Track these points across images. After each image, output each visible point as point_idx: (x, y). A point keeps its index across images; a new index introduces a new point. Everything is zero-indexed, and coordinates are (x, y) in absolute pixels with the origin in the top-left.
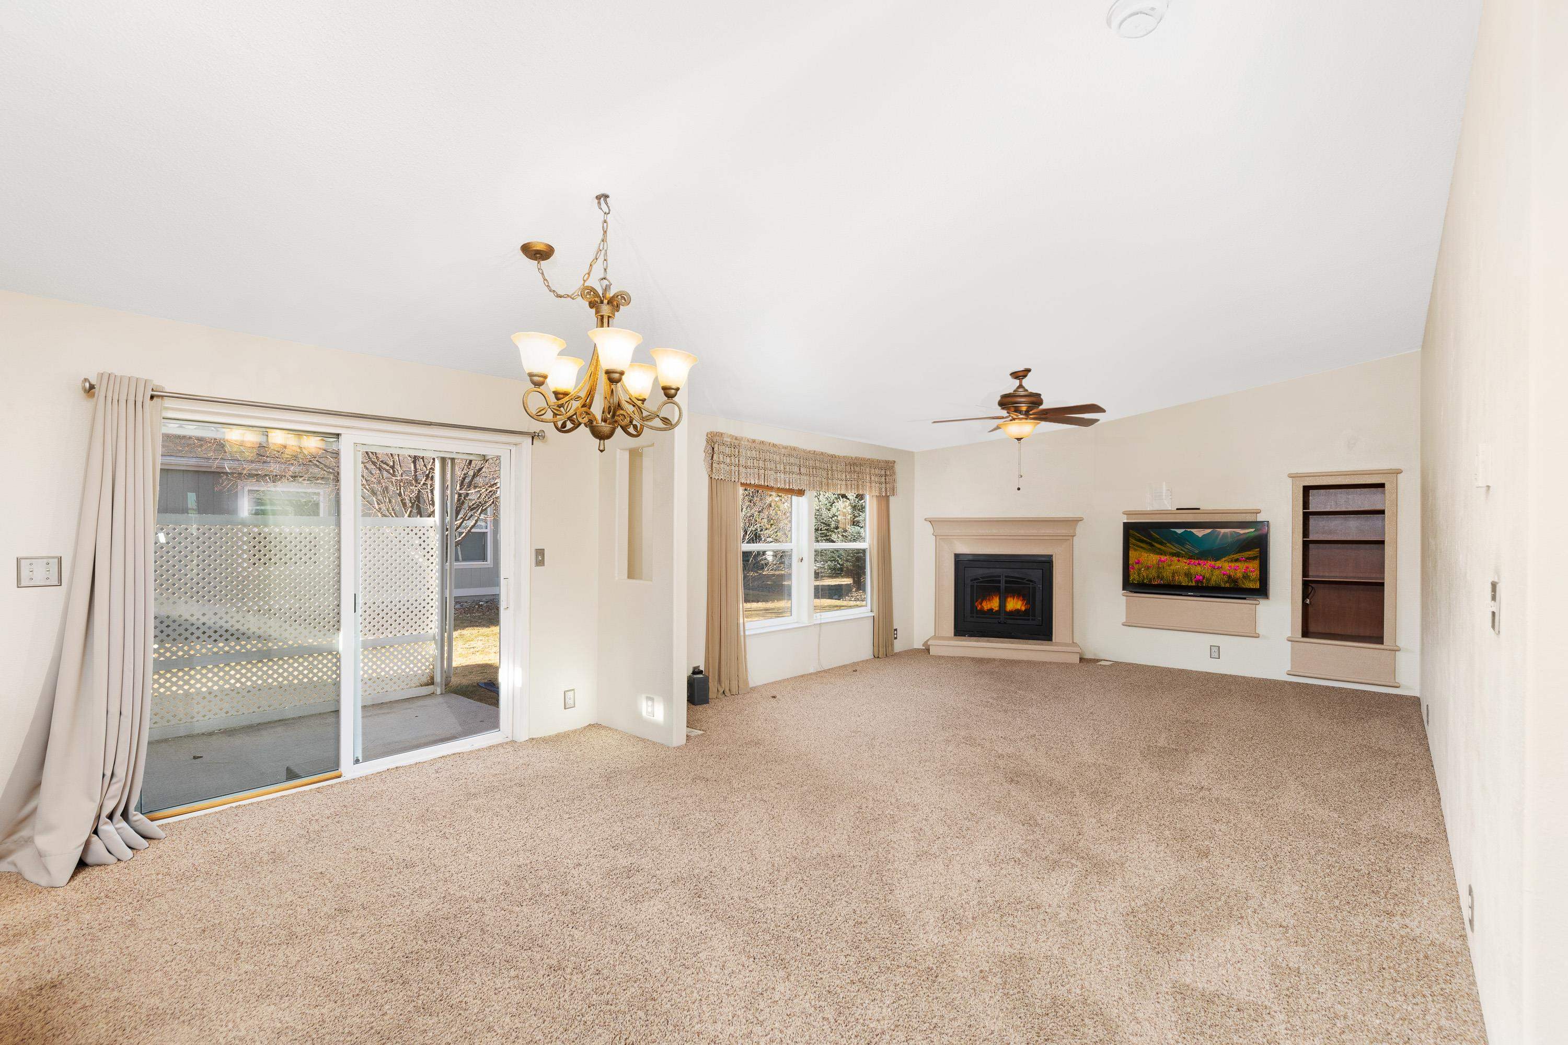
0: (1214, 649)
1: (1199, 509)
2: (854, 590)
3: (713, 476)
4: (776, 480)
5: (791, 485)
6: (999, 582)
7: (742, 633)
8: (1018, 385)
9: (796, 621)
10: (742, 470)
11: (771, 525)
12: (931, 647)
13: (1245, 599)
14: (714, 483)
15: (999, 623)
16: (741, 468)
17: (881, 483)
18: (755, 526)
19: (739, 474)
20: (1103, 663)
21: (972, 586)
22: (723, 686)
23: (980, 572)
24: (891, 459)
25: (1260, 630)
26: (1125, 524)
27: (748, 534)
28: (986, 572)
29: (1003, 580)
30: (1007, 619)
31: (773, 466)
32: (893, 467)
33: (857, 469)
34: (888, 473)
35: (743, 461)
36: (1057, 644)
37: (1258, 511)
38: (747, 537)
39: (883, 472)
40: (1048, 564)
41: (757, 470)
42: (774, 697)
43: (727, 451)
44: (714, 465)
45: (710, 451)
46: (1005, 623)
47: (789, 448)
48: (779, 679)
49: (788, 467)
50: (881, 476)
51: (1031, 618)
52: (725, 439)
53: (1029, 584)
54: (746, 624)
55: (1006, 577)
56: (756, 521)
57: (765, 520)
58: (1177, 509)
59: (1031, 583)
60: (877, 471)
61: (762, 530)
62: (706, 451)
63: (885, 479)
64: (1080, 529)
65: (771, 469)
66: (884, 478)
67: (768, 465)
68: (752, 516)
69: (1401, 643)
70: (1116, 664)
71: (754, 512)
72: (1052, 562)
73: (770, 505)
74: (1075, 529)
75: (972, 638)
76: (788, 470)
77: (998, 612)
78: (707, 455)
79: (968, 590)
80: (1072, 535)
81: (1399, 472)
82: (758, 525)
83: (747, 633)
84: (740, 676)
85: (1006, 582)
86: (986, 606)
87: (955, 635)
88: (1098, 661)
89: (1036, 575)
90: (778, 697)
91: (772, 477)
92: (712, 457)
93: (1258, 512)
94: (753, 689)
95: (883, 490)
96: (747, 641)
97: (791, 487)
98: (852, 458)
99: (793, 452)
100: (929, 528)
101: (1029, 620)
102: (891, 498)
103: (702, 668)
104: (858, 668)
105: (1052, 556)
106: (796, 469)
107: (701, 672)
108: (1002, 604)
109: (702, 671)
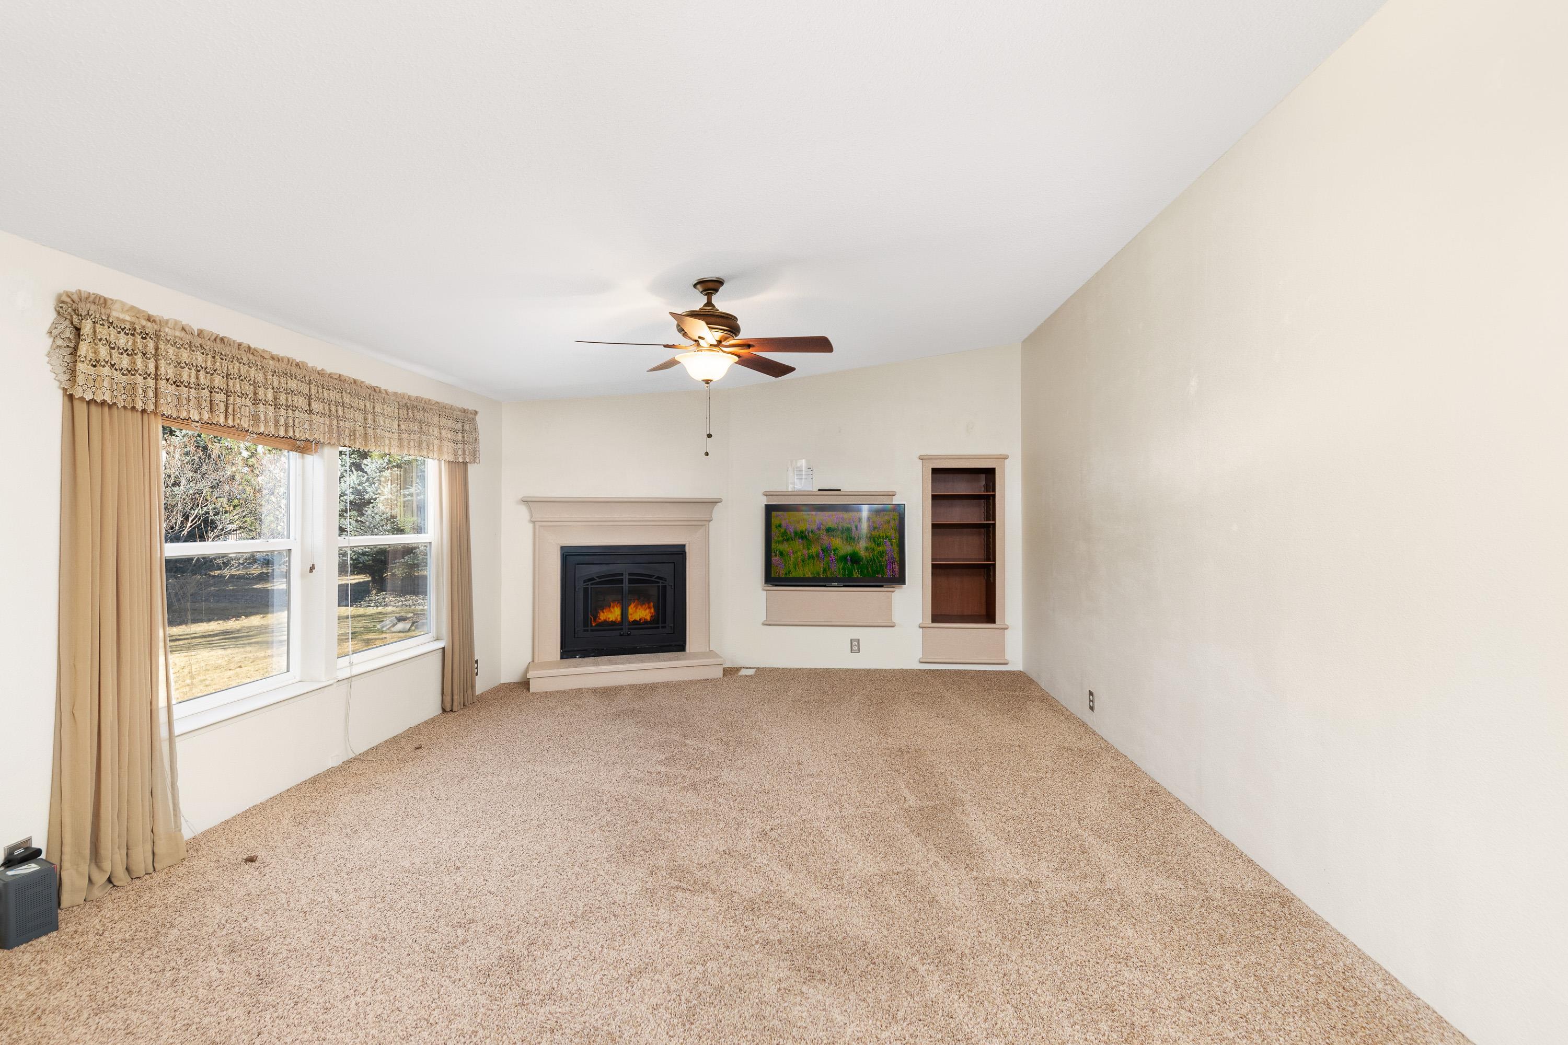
0: (855, 643)
1: (840, 490)
2: (374, 592)
3: (78, 393)
4: (255, 418)
5: (291, 430)
6: (621, 581)
7: (163, 732)
8: (706, 302)
9: (298, 679)
10: (167, 389)
11: (235, 506)
12: (531, 680)
13: (882, 586)
14: (81, 409)
15: (621, 635)
16: (162, 383)
17: (455, 442)
18: (205, 509)
19: (156, 396)
20: (743, 672)
21: (586, 590)
22: (107, 866)
23: (594, 570)
24: (471, 407)
25: (896, 619)
26: (766, 506)
27: (191, 519)
28: (604, 569)
29: (626, 578)
30: (632, 629)
31: (249, 390)
32: (474, 419)
33: (419, 416)
34: (467, 428)
35: (166, 370)
36: (696, 656)
37: (892, 493)
38: (189, 525)
39: (459, 426)
40: (681, 555)
41: (206, 393)
42: (251, 860)
43: (123, 341)
44: (81, 367)
45: (69, 333)
46: (629, 635)
47: (285, 361)
48: (262, 798)
49: (283, 397)
50: (456, 431)
51: (660, 625)
52: (114, 314)
53: (659, 582)
54: (177, 711)
55: (630, 574)
56: (207, 500)
57: (224, 500)
58: (819, 490)
59: (661, 581)
60: (450, 424)
61: (216, 514)
62: (55, 332)
63: (463, 437)
64: (717, 510)
65: (244, 395)
66: (460, 434)
67: (235, 385)
68: (200, 492)
69: (1008, 621)
70: (760, 671)
71: (205, 486)
72: (685, 553)
73: (233, 478)
74: (712, 513)
75: (586, 659)
76: (283, 401)
77: (621, 623)
78: (59, 342)
79: (581, 595)
80: (708, 519)
81: (1005, 458)
82: (211, 507)
83: (177, 730)
84: (160, 829)
85: (631, 581)
86: (605, 616)
87: (563, 656)
88: (738, 669)
89: (666, 571)
90: (261, 854)
91: (246, 411)
92: (76, 349)
93: (893, 495)
94: (195, 844)
95: (460, 452)
96: (179, 745)
97: (291, 434)
98: (409, 397)
99: (294, 370)
100: (523, 511)
101: (658, 628)
102: (471, 468)
103: (39, 842)
104: (422, 740)
105: (684, 546)
106: (302, 402)
107: (32, 855)
108: (624, 614)
109: (39, 852)
